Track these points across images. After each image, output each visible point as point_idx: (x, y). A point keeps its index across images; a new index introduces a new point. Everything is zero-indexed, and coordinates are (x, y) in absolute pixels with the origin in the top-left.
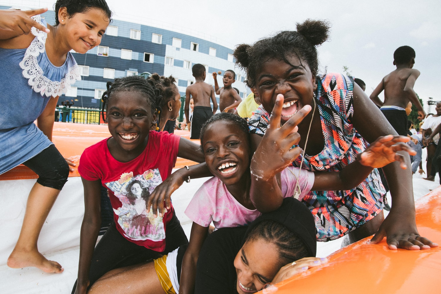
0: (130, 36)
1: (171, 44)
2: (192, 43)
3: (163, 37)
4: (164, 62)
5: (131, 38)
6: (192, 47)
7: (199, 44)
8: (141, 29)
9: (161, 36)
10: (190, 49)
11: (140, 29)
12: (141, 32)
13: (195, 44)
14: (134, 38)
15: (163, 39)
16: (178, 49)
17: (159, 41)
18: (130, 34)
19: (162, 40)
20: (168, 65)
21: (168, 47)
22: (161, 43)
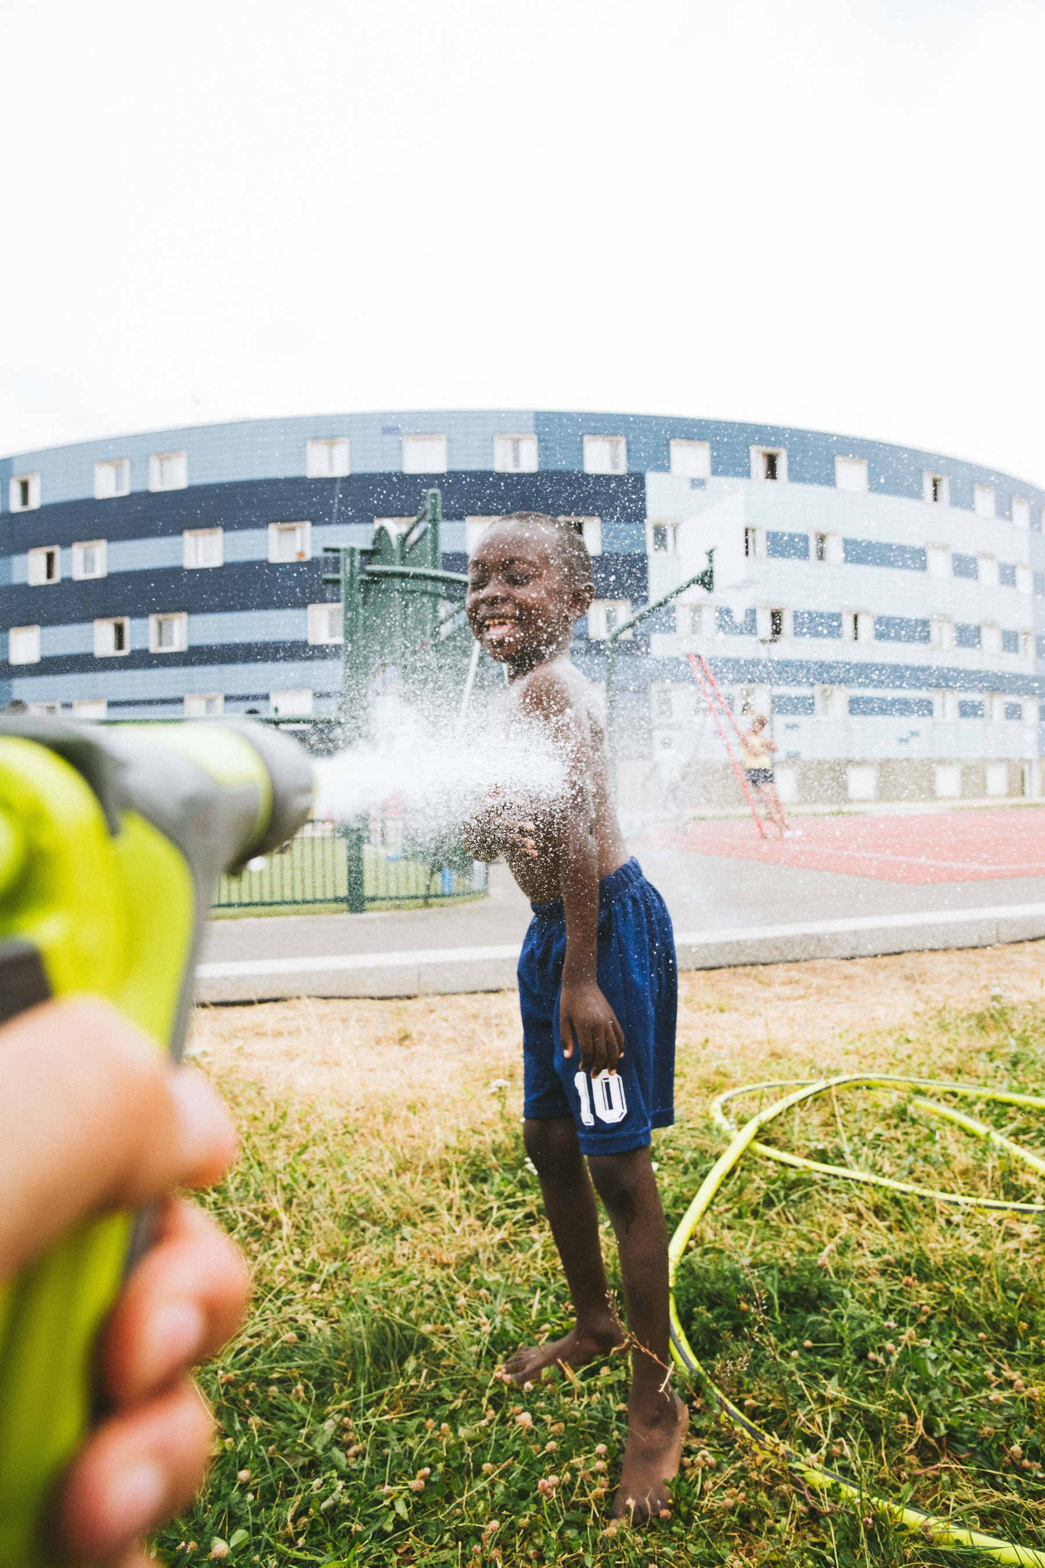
0: (493, 462)
1: (666, 468)
2: (758, 452)
3: (628, 443)
4: (644, 544)
5: (499, 468)
6: (759, 465)
7: (789, 450)
8: (537, 426)
9: (618, 442)
10: (747, 474)
11: (532, 430)
12: (540, 441)
13: (770, 450)
14: (511, 469)
15: (632, 454)
16: (697, 483)
17: (615, 465)
18: (492, 455)
19: (629, 458)
20: (662, 553)
21: (653, 481)
22: (622, 470)
